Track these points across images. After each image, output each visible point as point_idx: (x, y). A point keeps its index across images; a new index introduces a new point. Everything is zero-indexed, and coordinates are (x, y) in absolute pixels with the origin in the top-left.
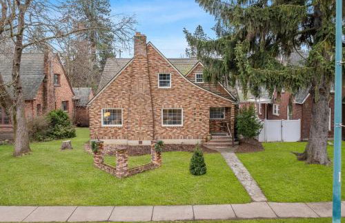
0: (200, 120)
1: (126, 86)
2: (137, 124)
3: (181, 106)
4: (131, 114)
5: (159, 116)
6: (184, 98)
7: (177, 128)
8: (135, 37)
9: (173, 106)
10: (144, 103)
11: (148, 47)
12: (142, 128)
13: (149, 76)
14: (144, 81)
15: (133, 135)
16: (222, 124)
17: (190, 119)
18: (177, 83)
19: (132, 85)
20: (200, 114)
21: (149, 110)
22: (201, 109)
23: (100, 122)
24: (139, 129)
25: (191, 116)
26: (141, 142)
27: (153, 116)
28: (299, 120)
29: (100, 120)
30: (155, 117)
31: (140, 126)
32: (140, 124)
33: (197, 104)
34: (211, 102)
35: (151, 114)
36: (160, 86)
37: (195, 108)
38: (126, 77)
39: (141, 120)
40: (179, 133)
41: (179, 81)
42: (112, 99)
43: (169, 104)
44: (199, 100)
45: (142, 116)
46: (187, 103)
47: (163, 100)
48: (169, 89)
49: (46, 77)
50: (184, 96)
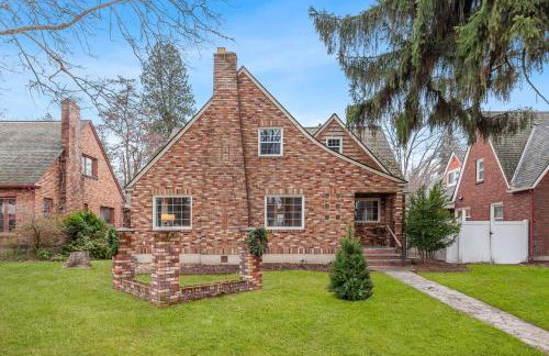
0: (338, 217)
1: (198, 153)
2: (217, 223)
3: (301, 190)
4: (208, 205)
5: (259, 209)
6: (307, 175)
7: (293, 233)
8: (215, 55)
9: (286, 192)
10: (231, 184)
11: (239, 78)
12: (228, 232)
13: (242, 131)
14: (232, 141)
15: (210, 244)
16: (375, 231)
17: (319, 216)
18: (293, 145)
19: (210, 149)
20: (338, 206)
21: (240, 196)
22: (338, 196)
23: (151, 221)
24: (221, 232)
25: (320, 209)
26: (224, 259)
27: (249, 208)
28: (525, 222)
29: (149, 216)
30: (253, 210)
31: (224, 228)
32: (225, 222)
33: (331, 186)
34: (358, 183)
35: (245, 205)
36: (263, 152)
37: (327, 195)
38: (198, 136)
39: (225, 216)
40: (297, 243)
41: (299, 143)
42: (172, 176)
43: (278, 187)
44: (335, 179)
45: (228, 209)
46: (312, 184)
47: (267, 179)
48: (279, 158)
49: (65, 153)
50: (307, 171)
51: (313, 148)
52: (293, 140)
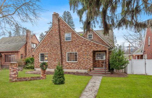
0: (87, 58)
1: (49, 41)
2: (53, 60)
3: (76, 50)
4: (51, 55)
5: (65, 57)
7: (74, 63)
8: (53, 15)
9: (72, 51)
10: (57, 49)
11: (59, 20)
12: (56, 63)
14: (57, 37)
15: (51, 66)
17: (82, 58)
18: (74, 37)
20: (87, 55)
21: (59, 53)
22: (87, 52)
25: (82, 56)
29: (38, 59)
30: (63, 57)
31: (55, 62)
32: (55, 60)
33: (85, 49)
34: (93, 48)
35: (60, 55)
36: (66, 40)
37: (84, 52)
38: (50, 37)
39: (55, 58)
40: (75, 66)
41: (76, 37)
42: (43, 48)
43: (70, 50)
44: (86, 47)
45: (56, 56)
46: (79, 49)
47: (67, 48)
48: (70, 41)
49: (27, 43)
50: (78, 45)
51: (79, 38)
52: (74, 36)
